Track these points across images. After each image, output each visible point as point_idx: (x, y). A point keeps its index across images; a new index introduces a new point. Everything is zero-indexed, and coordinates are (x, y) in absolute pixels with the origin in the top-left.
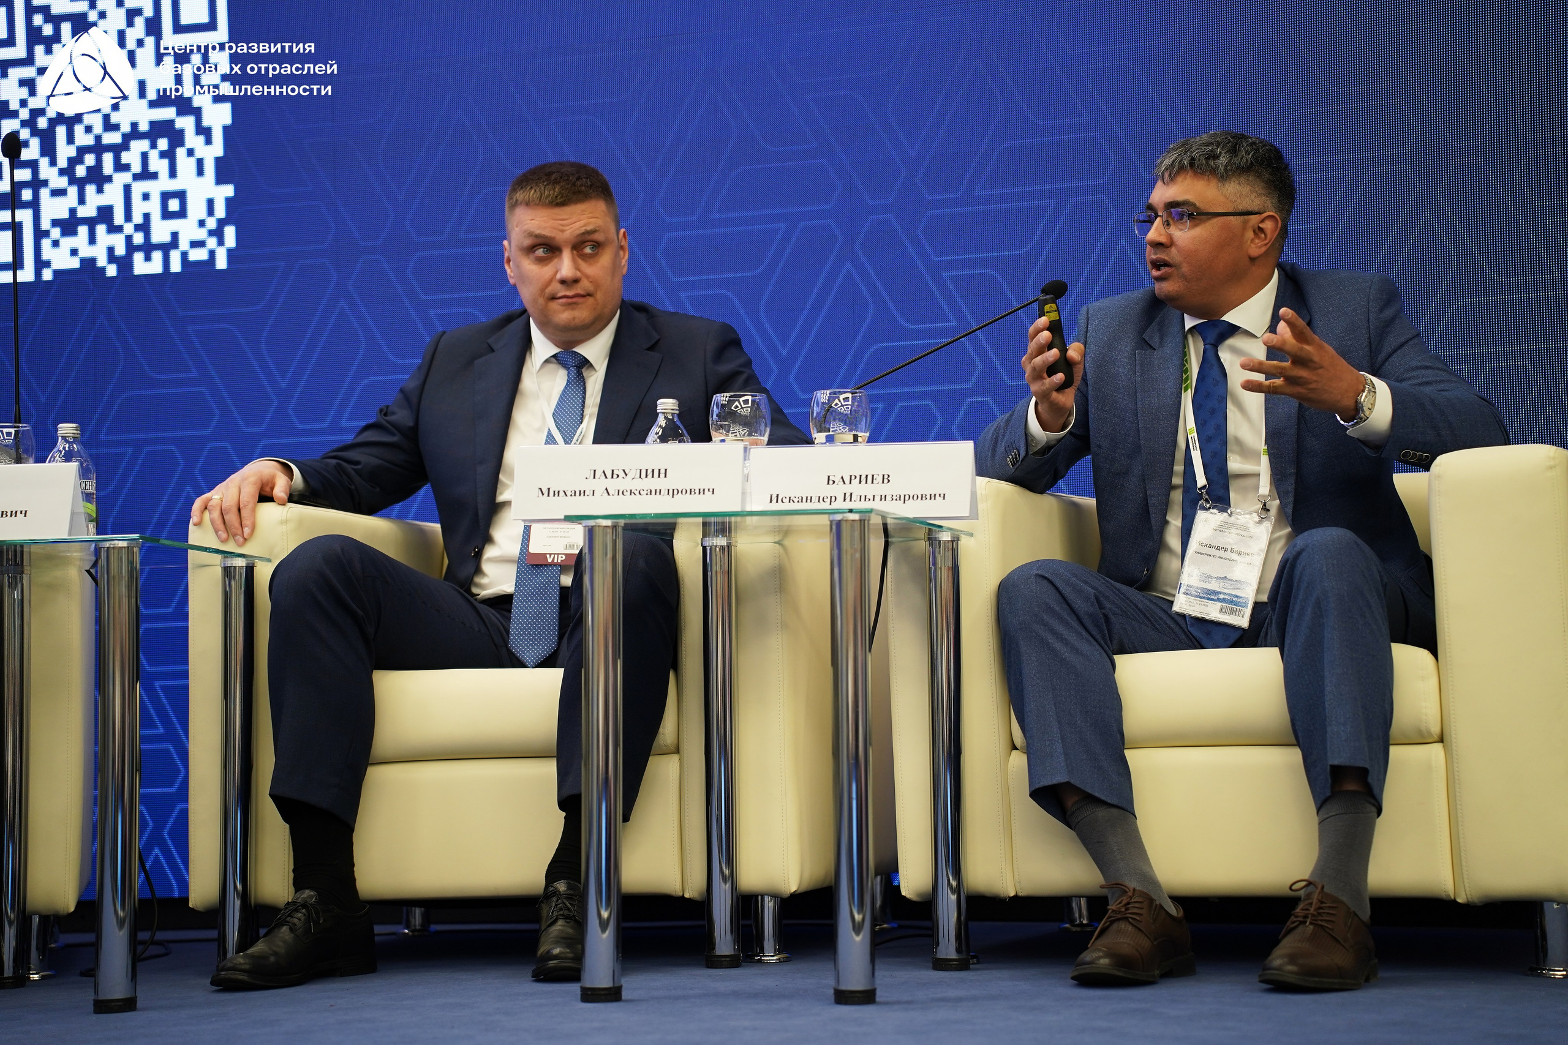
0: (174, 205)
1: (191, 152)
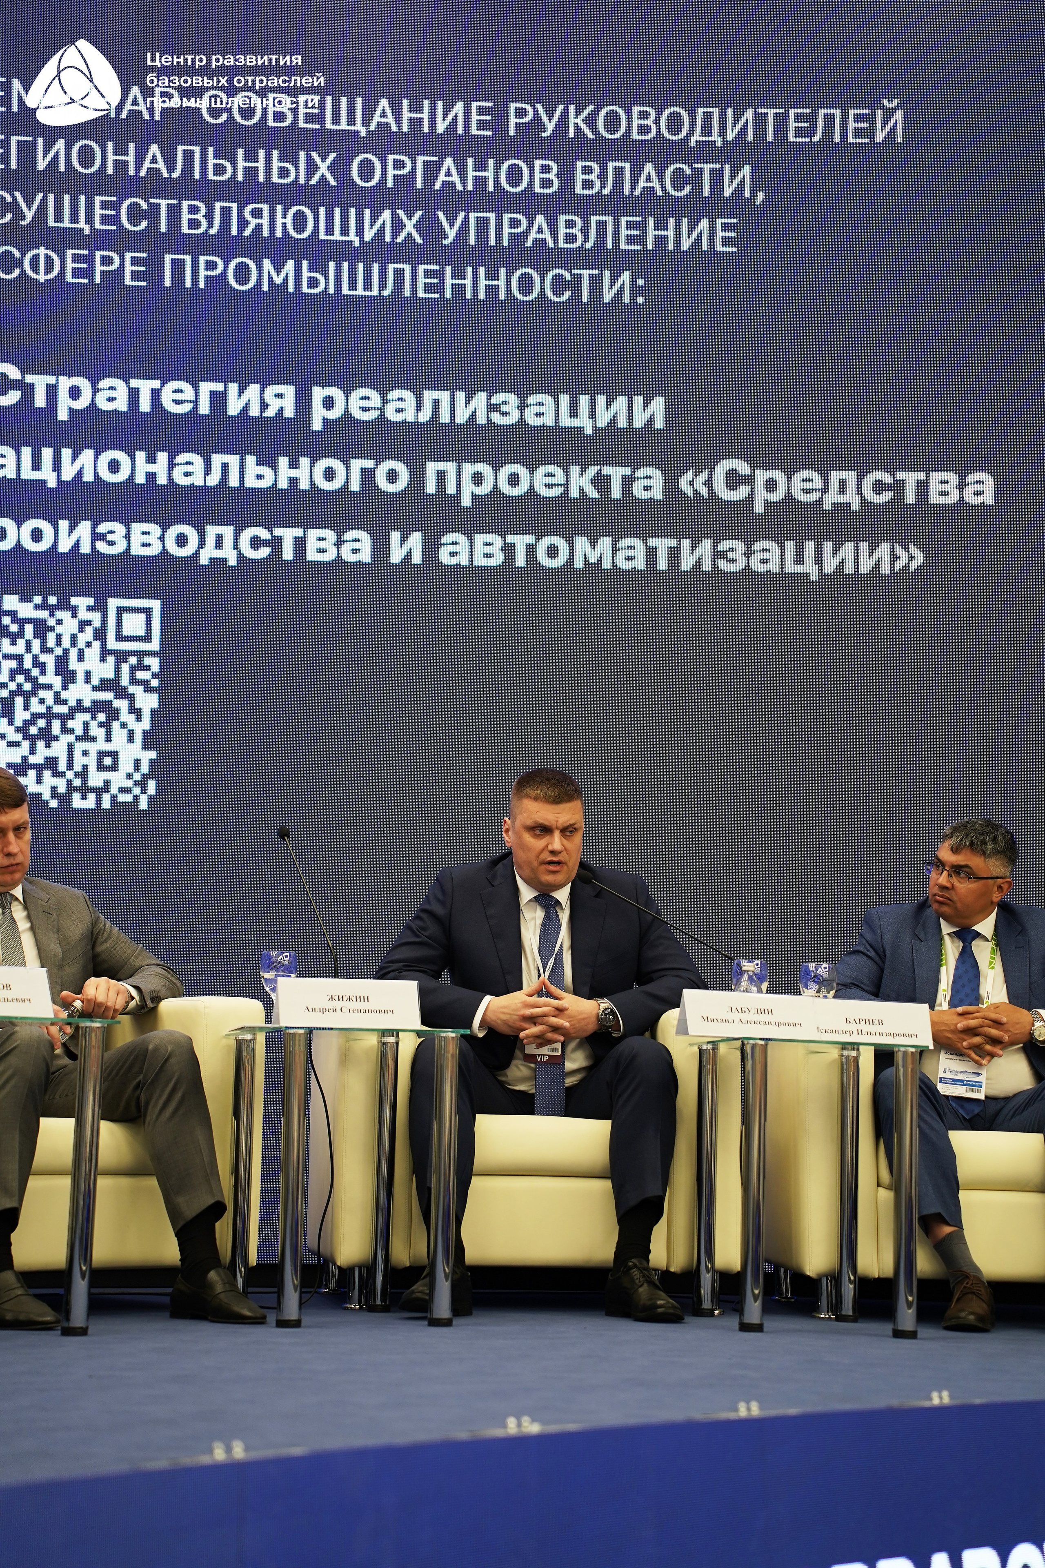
0: (108, 761)
1: (124, 725)
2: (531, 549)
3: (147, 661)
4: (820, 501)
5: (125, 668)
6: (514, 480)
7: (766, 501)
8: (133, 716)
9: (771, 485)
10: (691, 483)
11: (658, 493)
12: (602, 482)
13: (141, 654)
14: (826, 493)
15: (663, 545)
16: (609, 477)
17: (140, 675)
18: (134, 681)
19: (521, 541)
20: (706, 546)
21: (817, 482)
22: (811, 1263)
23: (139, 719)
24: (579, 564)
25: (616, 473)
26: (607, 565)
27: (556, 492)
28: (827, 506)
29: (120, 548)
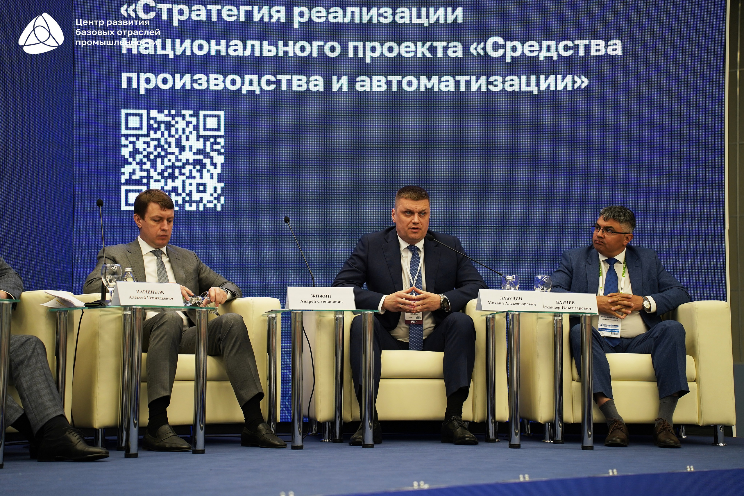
0: (201, 188)
1: (208, 171)
2: (399, 83)
3: (219, 140)
4: (538, 56)
5: (208, 144)
6: (391, 49)
7: (512, 57)
8: (213, 167)
9: (514, 49)
10: (476, 49)
11: (460, 54)
12: (433, 50)
13: (215, 137)
14: (541, 52)
15: (463, 79)
16: (436, 47)
17: (216, 147)
18: (212, 150)
19: (394, 79)
20: (483, 79)
21: (537, 47)
22: (541, 417)
23: (215, 168)
24: (422, 89)
25: (440, 45)
26: (436, 89)
27: (412, 54)
28: (542, 58)
29: (204, 86)
